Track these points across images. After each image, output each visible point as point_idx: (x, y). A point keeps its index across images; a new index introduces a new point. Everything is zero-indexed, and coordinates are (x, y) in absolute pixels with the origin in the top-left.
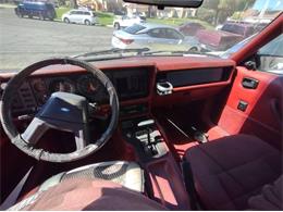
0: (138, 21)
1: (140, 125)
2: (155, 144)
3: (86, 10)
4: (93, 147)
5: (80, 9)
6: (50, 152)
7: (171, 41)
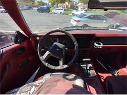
0: (83, 12)
1: (84, 60)
2: (89, 70)
3: (61, 8)
4: (66, 66)
5: (59, 8)
6: (51, 65)
7: (99, 21)
